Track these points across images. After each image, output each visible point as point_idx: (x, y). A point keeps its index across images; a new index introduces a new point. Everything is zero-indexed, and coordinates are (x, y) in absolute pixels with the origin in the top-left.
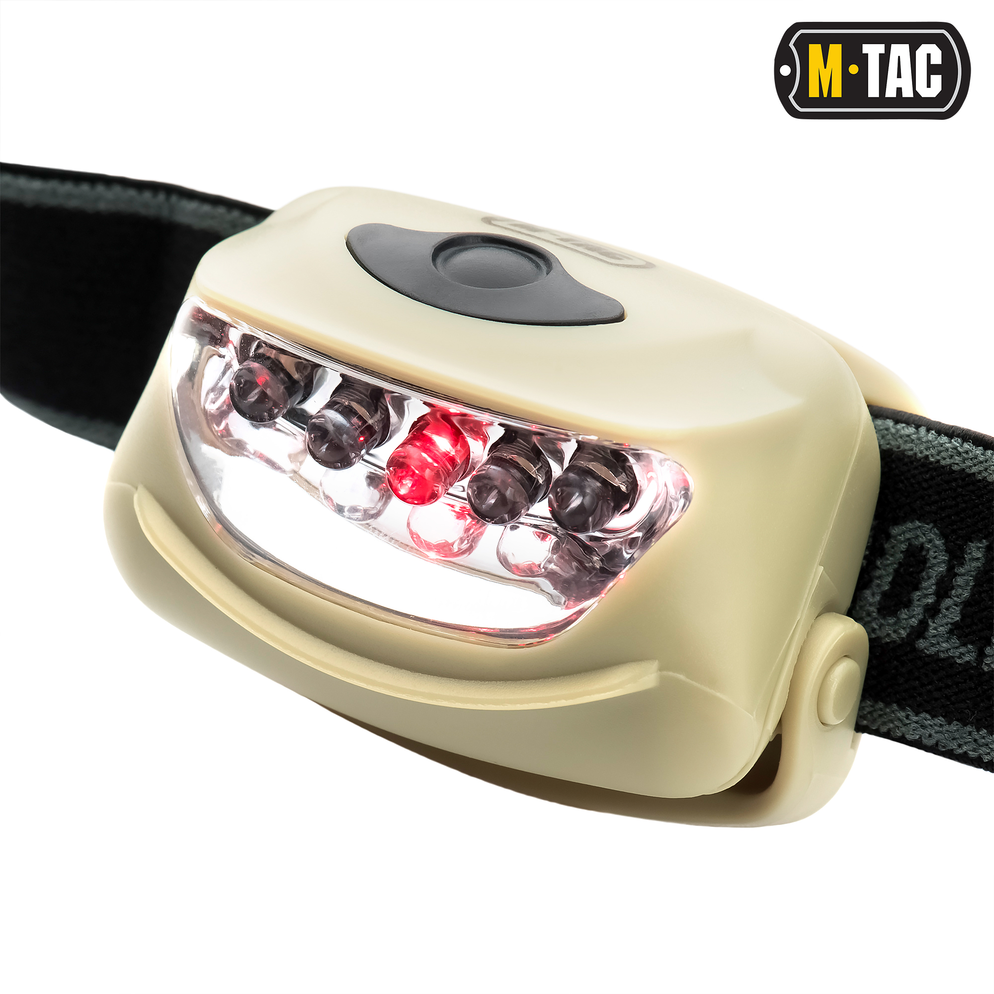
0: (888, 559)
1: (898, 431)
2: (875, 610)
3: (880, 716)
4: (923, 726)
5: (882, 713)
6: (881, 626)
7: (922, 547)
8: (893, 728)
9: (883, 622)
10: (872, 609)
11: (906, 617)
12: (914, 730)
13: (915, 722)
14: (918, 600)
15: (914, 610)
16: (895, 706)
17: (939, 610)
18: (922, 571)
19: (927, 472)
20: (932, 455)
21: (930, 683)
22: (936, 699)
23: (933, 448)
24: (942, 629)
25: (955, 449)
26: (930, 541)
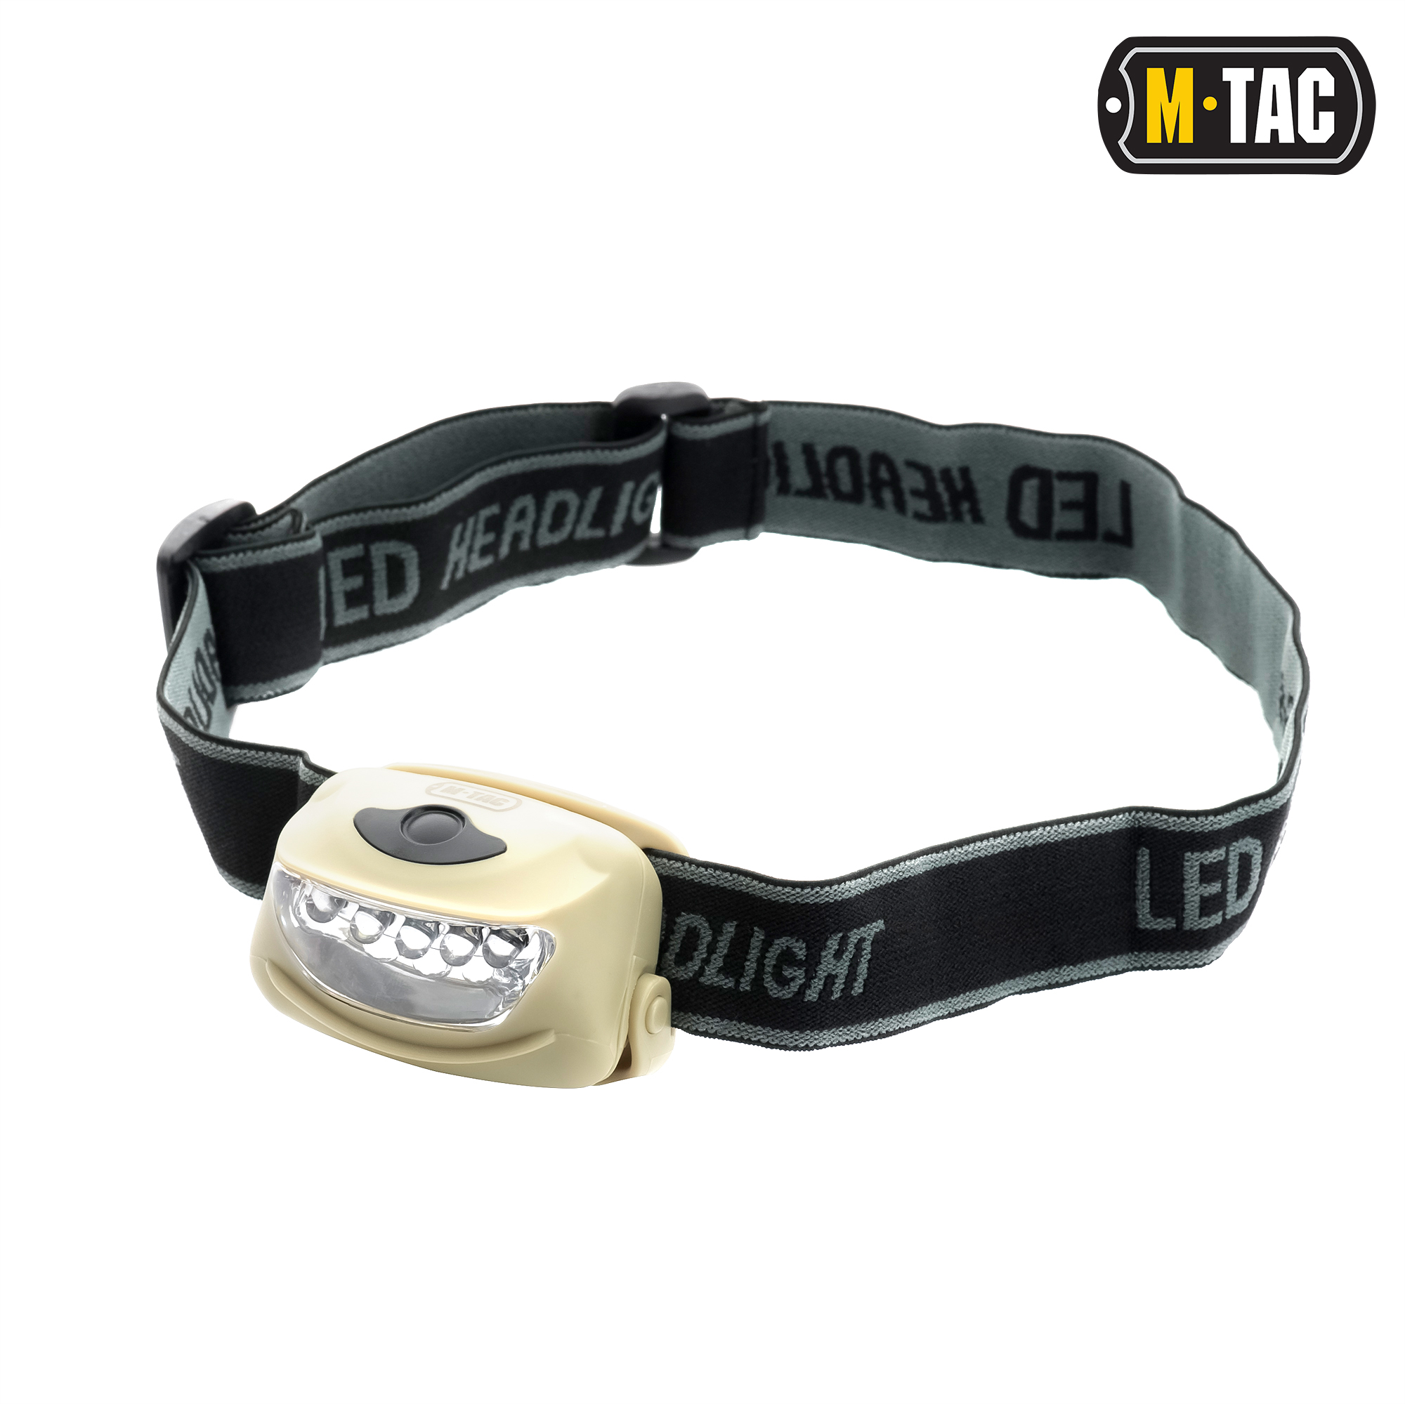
0: (676, 935)
1: (669, 865)
2: (674, 963)
3: (682, 1018)
6: (677, 971)
7: (696, 927)
8: (691, 1026)
9: (678, 969)
10: (671, 962)
11: (691, 965)
14: (698, 956)
15: (696, 961)
16: (690, 1014)
17: (710, 961)
18: (698, 940)
19: (694, 888)
20: (696, 879)
21: (710, 1000)
22: (714, 1009)
23: (696, 874)
24: (713, 971)
25: (711, 874)
26: (701, 924)
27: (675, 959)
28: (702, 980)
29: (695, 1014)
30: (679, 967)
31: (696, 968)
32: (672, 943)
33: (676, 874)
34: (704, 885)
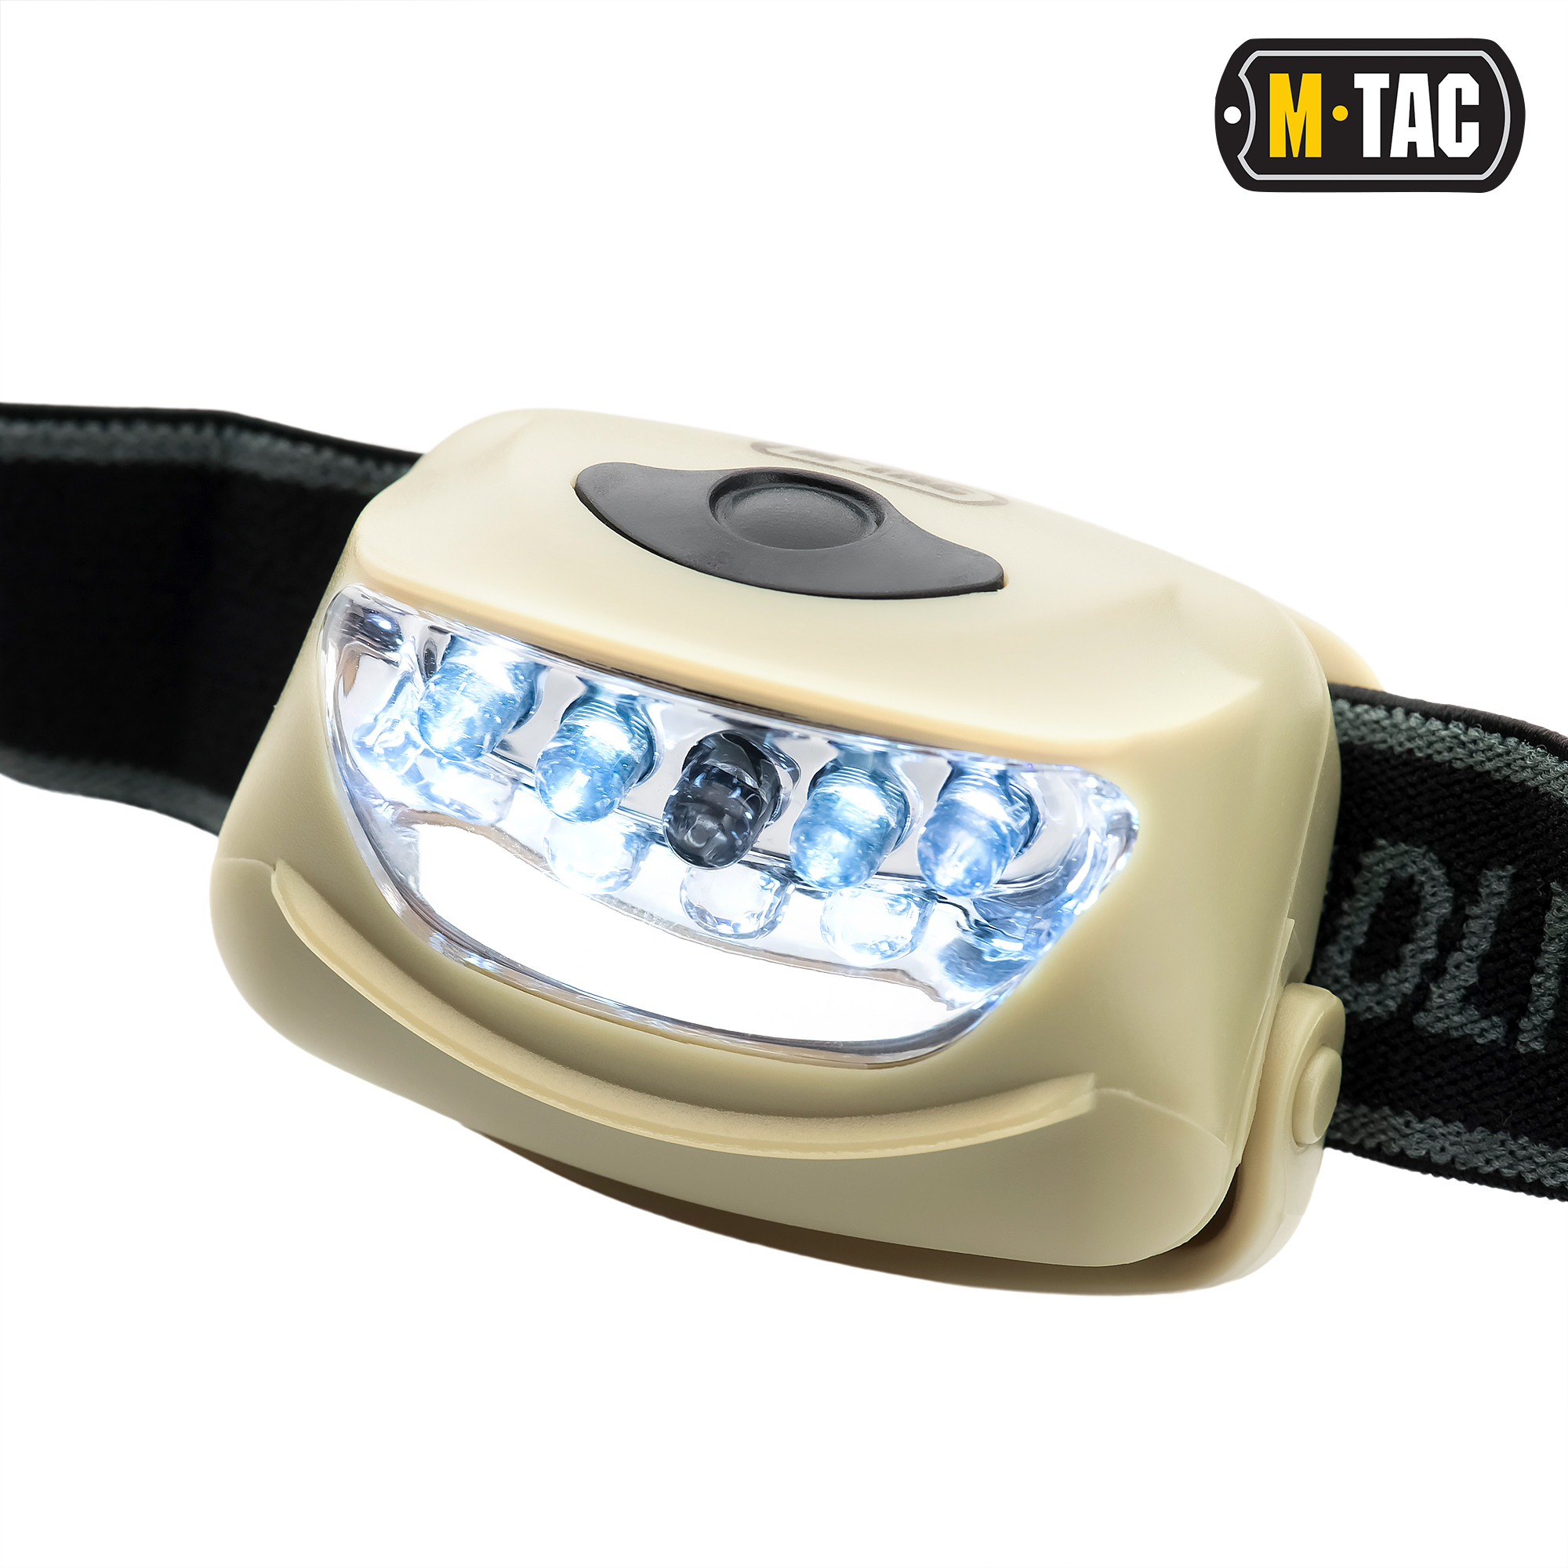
0: (1360, 900)
1: (1358, 716)
2: (1347, 975)
3: (1364, 1125)
4: (1432, 1136)
5: (1366, 1120)
6: (1357, 996)
7: (1412, 879)
8: (1386, 1141)
9: (1359, 990)
10: (1341, 973)
11: (1394, 981)
12: (1418, 1143)
13: (1419, 1131)
14: (1413, 957)
15: (1407, 971)
16: (1387, 1110)
17: (1445, 971)
18: (1415, 914)
19: (1413, 773)
20: (1420, 749)
21: (1439, 1074)
22: (1449, 1097)
23: (1420, 737)
24: (1450, 996)
25: (1456, 737)
26: (1424, 871)
27: (1352, 962)
28: (1421, 1019)
29: (1398, 1112)
30: (1361, 983)
31: (1407, 988)
32: (1346, 920)
33: (1370, 738)
34: (1439, 765)
